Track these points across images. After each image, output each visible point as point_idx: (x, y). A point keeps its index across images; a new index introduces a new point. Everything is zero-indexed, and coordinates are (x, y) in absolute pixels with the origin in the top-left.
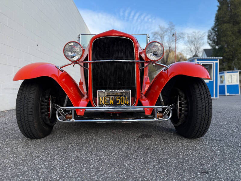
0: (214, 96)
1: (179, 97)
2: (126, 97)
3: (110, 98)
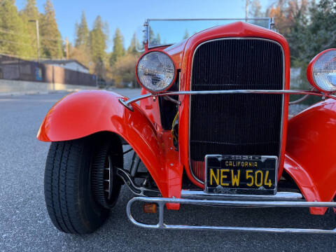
2: (267, 172)
3: (232, 171)
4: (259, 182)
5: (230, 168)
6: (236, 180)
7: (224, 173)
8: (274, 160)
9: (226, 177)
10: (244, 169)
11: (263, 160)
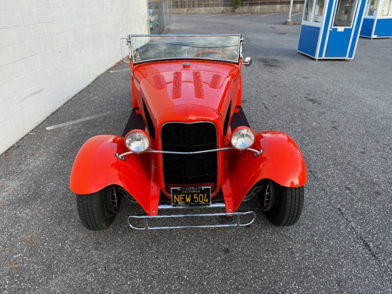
0: (347, 55)
1: (268, 186)
2: (206, 195)
3: (186, 196)
4: (201, 200)
5: (185, 194)
6: (188, 200)
7: (182, 197)
8: (209, 189)
9: (183, 198)
10: (192, 194)
11: (203, 189)
